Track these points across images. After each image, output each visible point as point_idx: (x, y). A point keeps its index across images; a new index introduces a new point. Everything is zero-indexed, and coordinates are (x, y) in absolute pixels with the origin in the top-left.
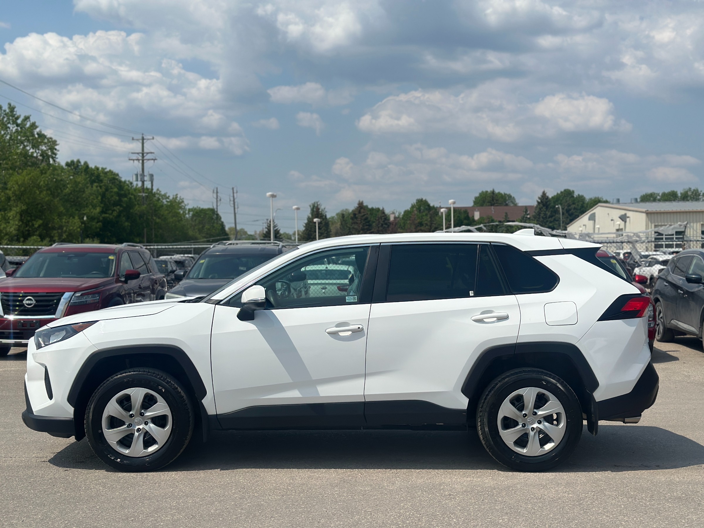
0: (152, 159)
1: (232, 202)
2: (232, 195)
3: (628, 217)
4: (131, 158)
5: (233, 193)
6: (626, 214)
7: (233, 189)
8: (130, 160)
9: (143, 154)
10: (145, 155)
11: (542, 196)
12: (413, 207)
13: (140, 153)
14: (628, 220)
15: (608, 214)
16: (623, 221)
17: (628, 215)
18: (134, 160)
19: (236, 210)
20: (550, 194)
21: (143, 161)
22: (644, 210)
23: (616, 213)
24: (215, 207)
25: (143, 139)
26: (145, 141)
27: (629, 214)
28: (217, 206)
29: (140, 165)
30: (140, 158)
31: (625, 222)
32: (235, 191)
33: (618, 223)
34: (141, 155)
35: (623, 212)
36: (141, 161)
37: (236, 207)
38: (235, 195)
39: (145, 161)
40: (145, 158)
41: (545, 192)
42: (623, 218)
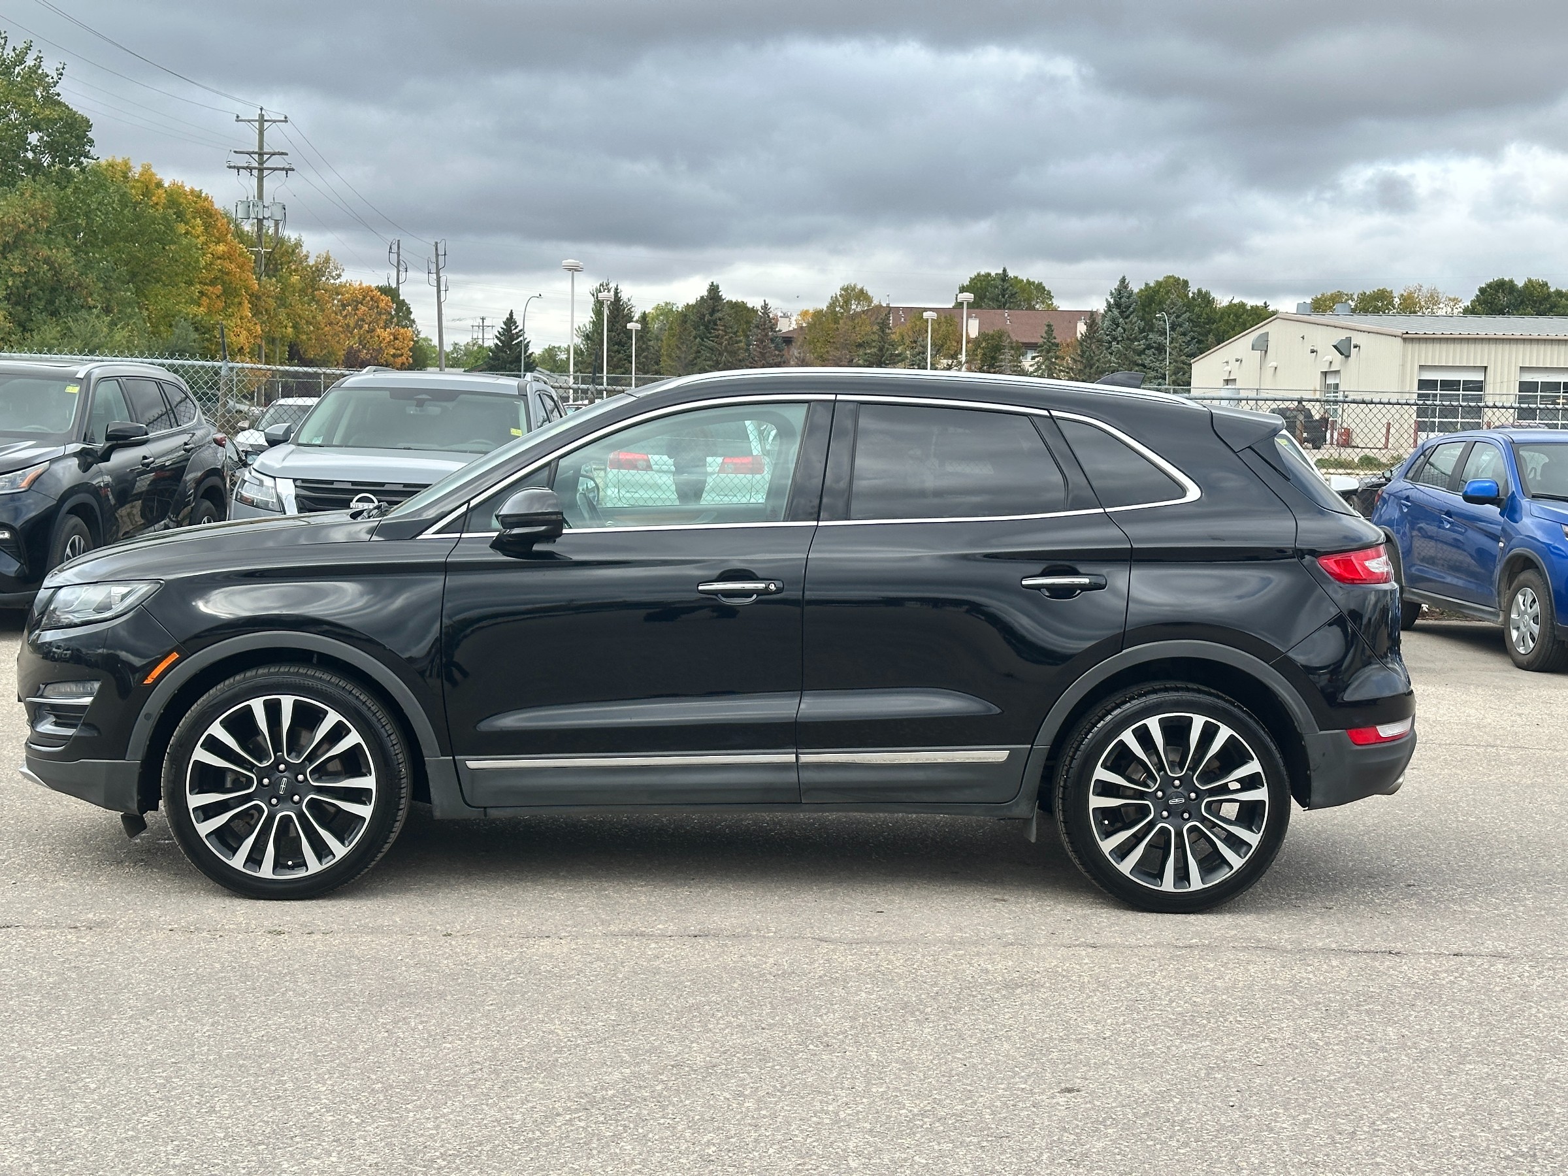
0: (283, 169)
1: (435, 276)
2: (434, 260)
3: (1355, 347)
4: (232, 165)
5: (437, 255)
6: (1349, 339)
7: (436, 243)
8: (230, 167)
9: (261, 155)
10: (266, 157)
11: (1119, 291)
12: (834, 303)
13: (255, 153)
14: (1354, 351)
15: (1303, 338)
16: (1342, 354)
17: (1353, 343)
18: (238, 169)
19: (443, 293)
20: (1136, 287)
21: (261, 170)
22: (1399, 332)
23: (1325, 338)
24: (394, 286)
25: (262, 120)
26: (266, 125)
27: (1357, 338)
28: (398, 283)
29: (255, 181)
30: (256, 165)
31: (1348, 357)
32: (441, 252)
33: (1329, 358)
34: (256, 157)
35: (1343, 335)
36: (255, 172)
37: (443, 288)
38: (441, 258)
39: (266, 172)
40: (265, 166)
41: (1127, 281)
42: (1344, 349)
